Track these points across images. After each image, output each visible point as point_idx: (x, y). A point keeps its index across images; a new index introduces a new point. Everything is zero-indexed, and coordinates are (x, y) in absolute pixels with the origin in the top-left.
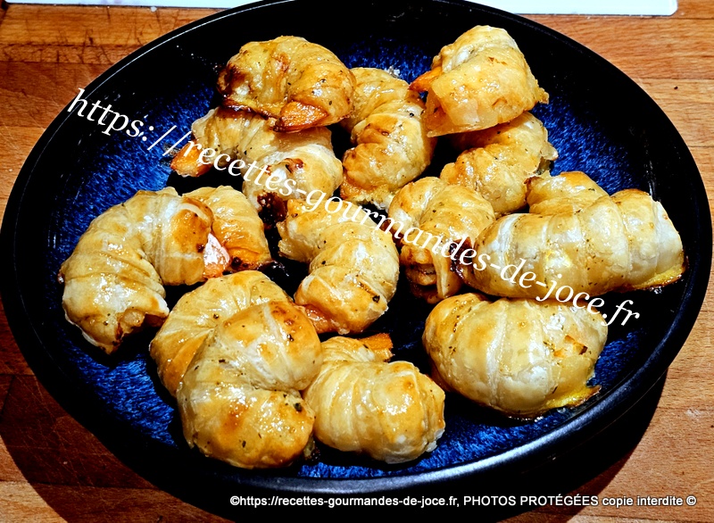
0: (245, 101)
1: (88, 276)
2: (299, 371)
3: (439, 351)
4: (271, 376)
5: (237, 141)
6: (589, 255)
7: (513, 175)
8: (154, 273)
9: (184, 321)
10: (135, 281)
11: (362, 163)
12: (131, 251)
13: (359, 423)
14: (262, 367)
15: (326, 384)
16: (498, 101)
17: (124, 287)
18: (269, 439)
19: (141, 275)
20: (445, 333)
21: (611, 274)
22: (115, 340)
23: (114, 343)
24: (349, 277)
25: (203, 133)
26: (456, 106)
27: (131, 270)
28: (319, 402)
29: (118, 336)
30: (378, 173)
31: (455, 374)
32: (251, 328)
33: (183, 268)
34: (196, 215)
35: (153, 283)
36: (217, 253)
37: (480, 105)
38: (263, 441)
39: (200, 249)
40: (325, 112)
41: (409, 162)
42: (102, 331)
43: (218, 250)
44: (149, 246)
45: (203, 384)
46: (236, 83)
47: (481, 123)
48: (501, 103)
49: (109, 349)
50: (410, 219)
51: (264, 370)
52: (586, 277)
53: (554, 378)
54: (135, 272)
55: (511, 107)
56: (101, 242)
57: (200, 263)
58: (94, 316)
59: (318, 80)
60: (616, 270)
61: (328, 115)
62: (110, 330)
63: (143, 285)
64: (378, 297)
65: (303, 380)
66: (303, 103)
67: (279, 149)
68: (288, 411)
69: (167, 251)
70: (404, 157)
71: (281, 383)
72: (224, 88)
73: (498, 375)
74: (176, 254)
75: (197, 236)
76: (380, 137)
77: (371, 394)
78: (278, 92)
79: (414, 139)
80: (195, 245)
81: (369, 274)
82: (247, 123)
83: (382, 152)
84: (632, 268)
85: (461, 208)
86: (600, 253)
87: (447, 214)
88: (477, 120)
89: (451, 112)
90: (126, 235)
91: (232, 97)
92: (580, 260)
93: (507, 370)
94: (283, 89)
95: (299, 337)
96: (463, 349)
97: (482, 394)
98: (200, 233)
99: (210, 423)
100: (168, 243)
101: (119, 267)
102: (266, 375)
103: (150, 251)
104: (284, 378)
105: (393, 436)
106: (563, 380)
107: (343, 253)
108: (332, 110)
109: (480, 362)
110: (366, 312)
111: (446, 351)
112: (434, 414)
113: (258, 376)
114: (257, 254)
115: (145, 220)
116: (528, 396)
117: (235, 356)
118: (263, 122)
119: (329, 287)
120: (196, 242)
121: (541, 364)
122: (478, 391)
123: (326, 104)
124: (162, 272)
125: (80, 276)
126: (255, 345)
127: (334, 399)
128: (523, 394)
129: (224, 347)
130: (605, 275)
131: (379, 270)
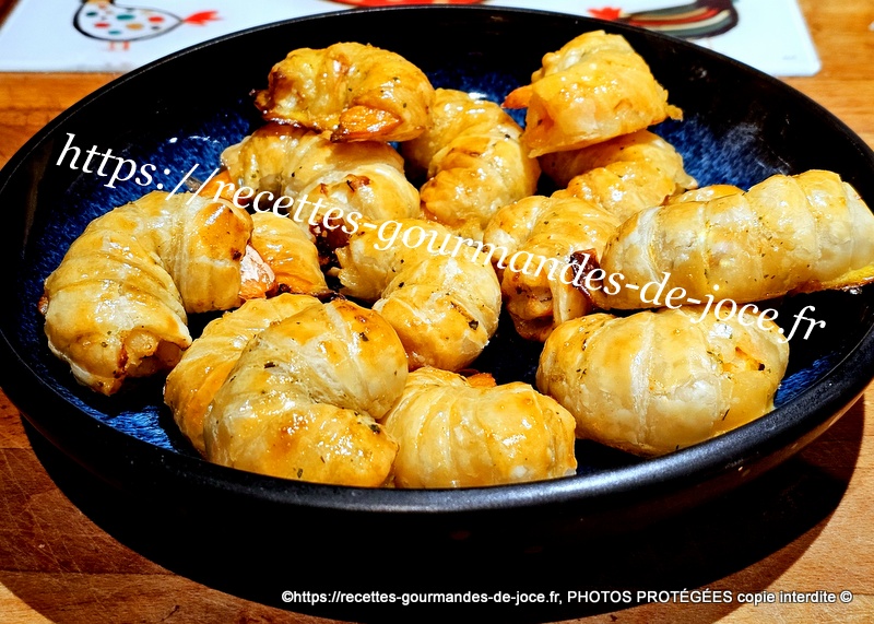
0: (294, 115)
1: (82, 283)
2: (376, 383)
3: (562, 380)
4: (338, 385)
5: (282, 164)
6: (764, 236)
7: (643, 197)
8: (172, 285)
9: (214, 344)
10: (146, 293)
11: (446, 191)
12: (142, 253)
13: (461, 451)
14: (325, 372)
15: (412, 409)
16: (621, 103)
17: (131, 299)
18: (336, 464)
19: (154, 285)
20: (570, 354)
21: (794, 262)
22: (116, 368)
23: (116, 375)
24: (438, 296)
25: (237, 159)
26: (567, 107)
27: (140, 276)
28: (401, 433)
29: (122, 363)
30: (466, 202)
31: (586, 404)
32: (307, 326)
33: (212, 282)
34: (231, 211)
35: (171, 298)
36: (257, 269)
37: (598, 107)
38: (326, 467)
39: (237, 256)
40: (398, 117)
41: (506, 189)
42: (99, 356)
43: (259, 266)
44: (167, 249)
45: (242, 396)
46: (281, 93)
47: (599, 130)
48: (625, 107)
49: (108, 385)
50: (513, 241)
51: (328, 376)
52: (760, 266)
53: (724, 397)
54: (148, 281)
55: (637, 113)
56: (101, 239)
57: (235, 276)
58: (89, 335)
59: (388, 79)
60: (799, 255)
61: (402, 121)
62: (110, 355)
63: (158, 299)
64: (477, 323)
65: (381, 401)
66: (369, 106)
67: (338, 168)
68: (361, 431)
69: (191, 253)
70: (500, 182)
71: (352, 397)
72: (264, 103)
73: (647, 396)
74: (203, 259)
75: (231, 237)
76: (468, 159)
77: (475, 414)
78: (336, 100)
79: (512, 163)
80: (228, 249)
81: (463, 294)
82: (295, 143)
83: (473, 175)
84: (820, 255)
85: (581, 218)
86: (779, 233)
87: (564, 224)
88: (595, 126)
89: (562, 117)
90: (136, 231)
91: (276, 110)
92: (751, 243)
93: (659, 387)
94: (341, 96)
95: (375, 337)
96: (597, 369)
97: (625, 427)
98: (236, 235)
99: (252, 447)
100: (192, 243)
101: (124, 272)
102: (330, 383)
103: (168, 255)
104: (355, 390)
105: (508, 467)
106: (736, 400)
107: (428, 269)
108: (407, 115)
109: (623, 381)
110: (461, 341)
111: (572, 376)
112: (563, 443)
113: (320, 384)
114: (310, 283)
115: (161, 215)
116: (691, 421)
117: (288, 357)
118: (316, 139)
119: (409, 307)
120: (230, 246)
121: (706, 379)
122: (619, 423)
123: (400, 108)
124: (184, 287)
125: (71, 285)
126: (314, 343)
127: (424, 424)
128: (682, 418)
129: (271, 347)
130: (785, 263)
131: (476, 289)
